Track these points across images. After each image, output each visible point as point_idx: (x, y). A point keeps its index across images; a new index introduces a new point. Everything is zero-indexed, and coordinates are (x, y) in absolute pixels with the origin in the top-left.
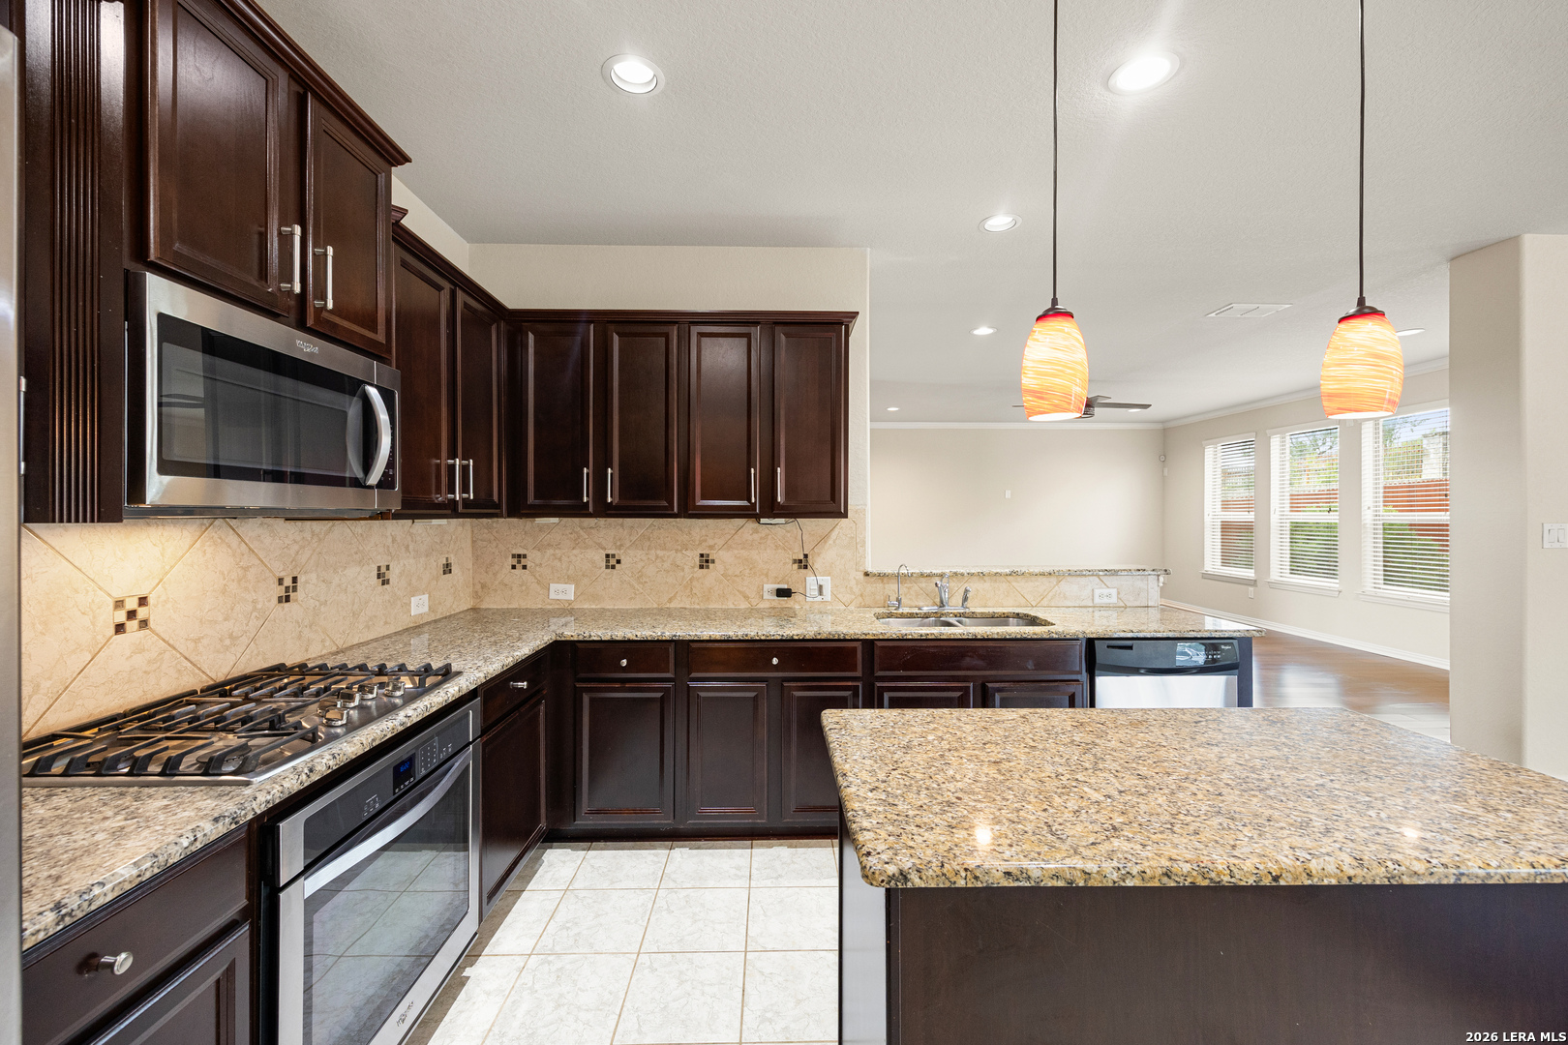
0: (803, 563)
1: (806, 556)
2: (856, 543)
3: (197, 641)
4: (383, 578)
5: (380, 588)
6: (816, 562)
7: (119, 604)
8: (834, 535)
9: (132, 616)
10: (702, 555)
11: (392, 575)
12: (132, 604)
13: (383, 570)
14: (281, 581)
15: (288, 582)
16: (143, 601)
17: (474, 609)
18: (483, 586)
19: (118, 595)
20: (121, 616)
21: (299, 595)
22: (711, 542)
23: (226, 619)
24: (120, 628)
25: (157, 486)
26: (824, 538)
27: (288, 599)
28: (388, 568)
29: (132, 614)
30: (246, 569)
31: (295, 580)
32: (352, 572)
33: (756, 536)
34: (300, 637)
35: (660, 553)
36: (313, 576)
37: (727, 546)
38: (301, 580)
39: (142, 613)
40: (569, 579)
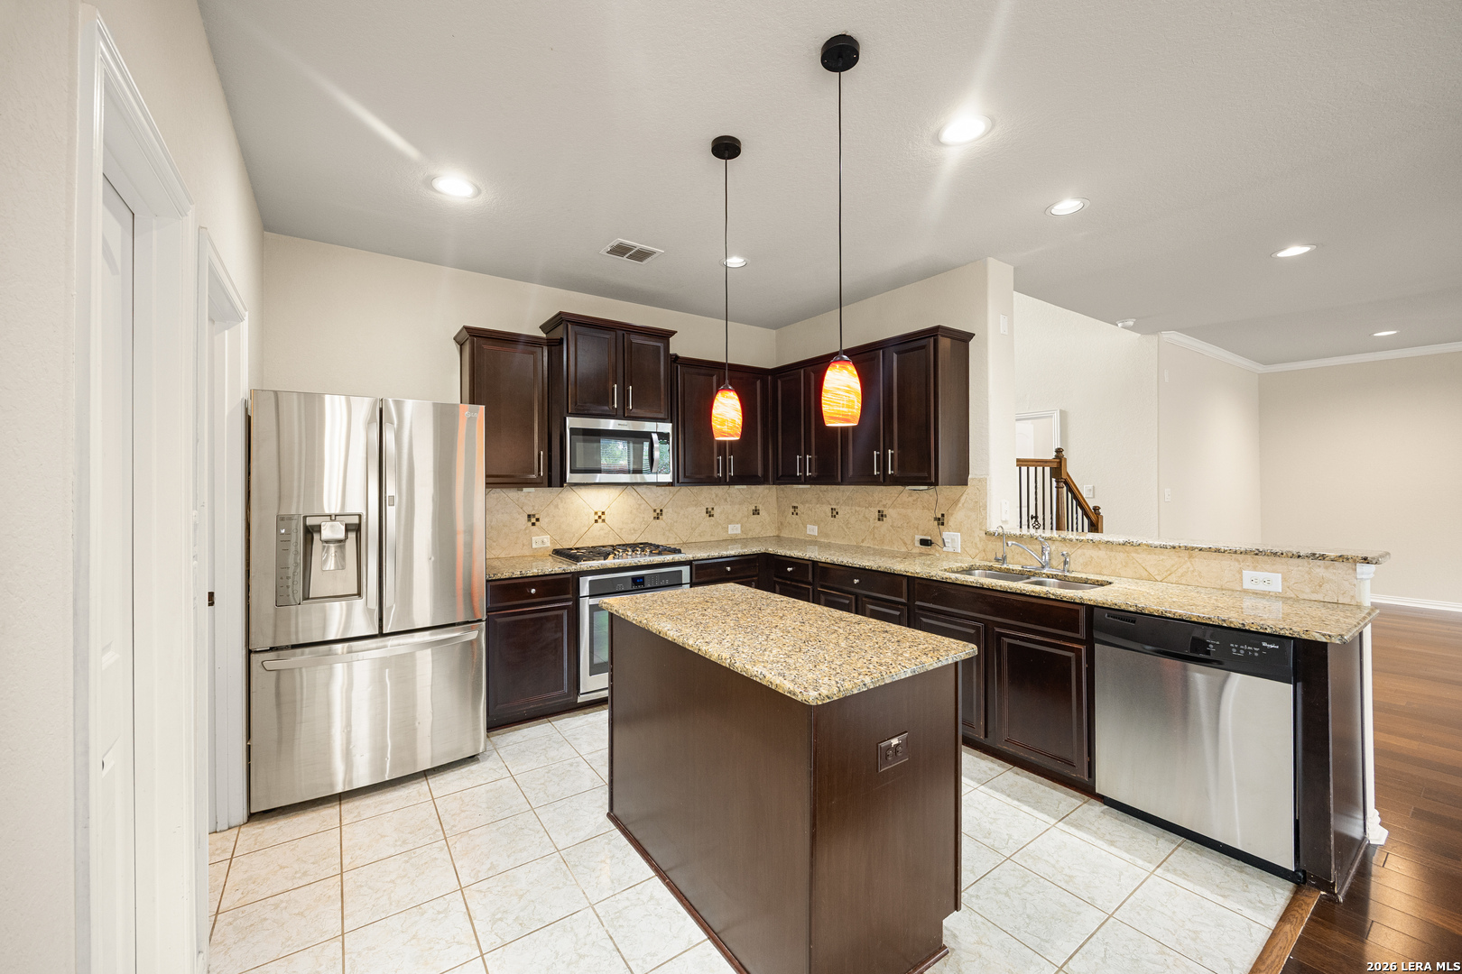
0: (940, 521)
1: (943, 515)
2: (980, 507)
3: (621, 529)
4: (710, 513)
5: (708, 518)
6: (951, 521)
7: (596, 513)
8: (963, 498)
9: (600, 518)
10: (879, 511)
11: (715, 513)
12: (600, 514)
13: (710, 510)
14: (655, 511)
15: (658, 511)
16: (603, 513)
17: (778, 536)
18: (781, 524)
19: (596, 510)
20: (597, 518)
21: (664, 516)
22: (884, 502)
23: (632, 523)
24: (596, 521)
25: (570, 477)
26: (956, 502)
27: (658, 518)
28: (713, 509)
29: (600, 517)
30: (640, 505)
31: (661, 510)
32: (691, 509)
33: (910, 499)
34: (664, 534)
35: (858, 509)
36: (671, 510)
37: (893, 506)
38: (664, 511)
39: (603, 517)
40: (815, 523)
